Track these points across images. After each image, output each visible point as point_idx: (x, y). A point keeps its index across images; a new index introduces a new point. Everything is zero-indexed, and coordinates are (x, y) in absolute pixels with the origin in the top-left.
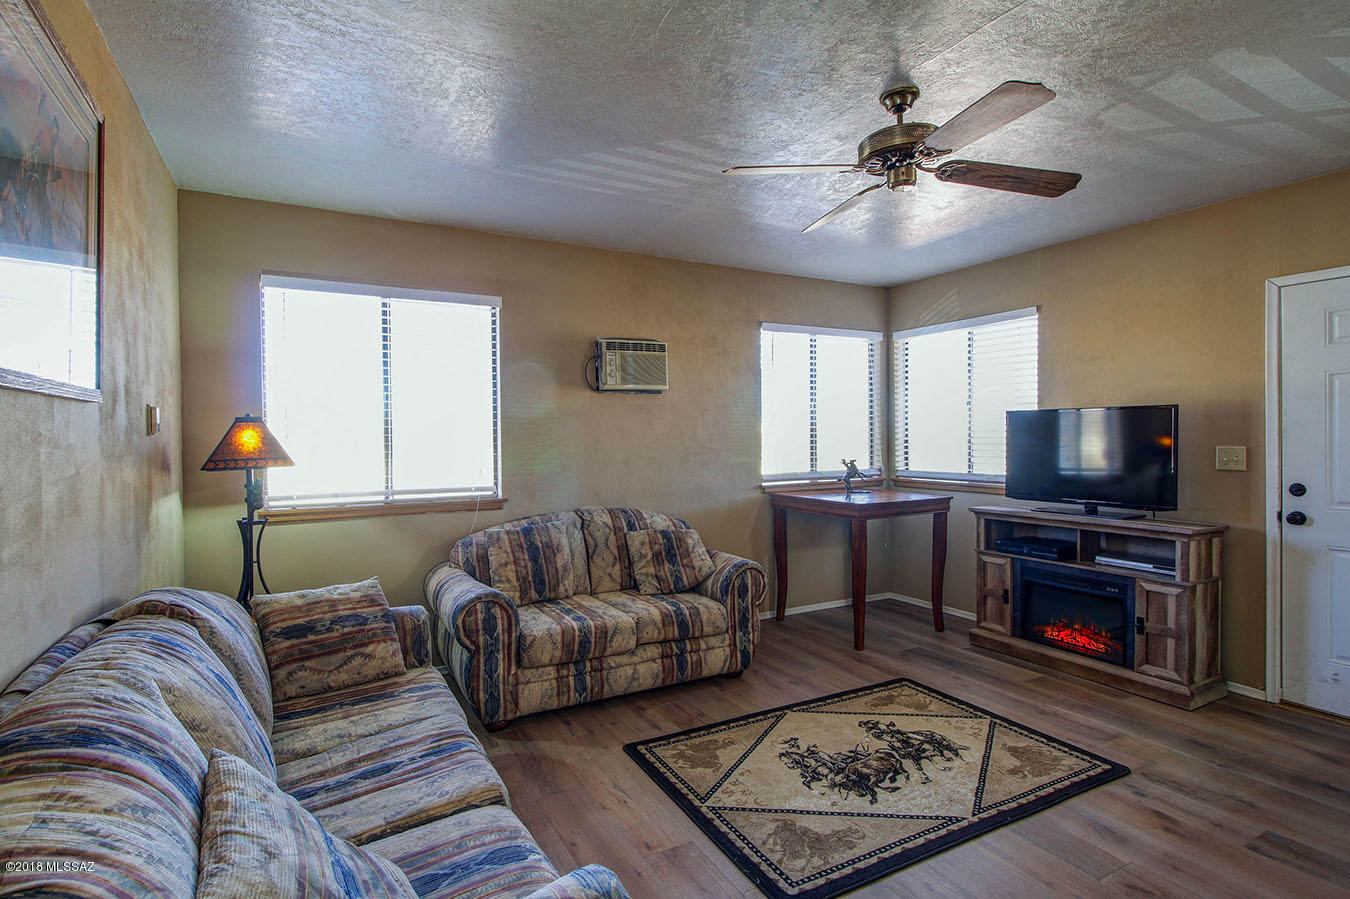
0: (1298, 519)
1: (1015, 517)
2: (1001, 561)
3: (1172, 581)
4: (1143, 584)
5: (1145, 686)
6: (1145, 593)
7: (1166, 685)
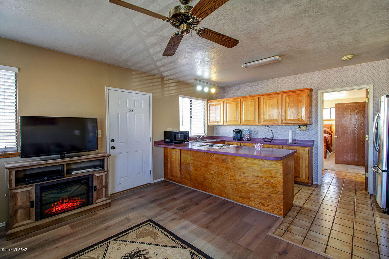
0: (113, 148)
1: (36, 165)
2: (29, 189)
3: (104, 171)
4: (96, 175)
5: (98, 207)
6: (97, 177)
7: (104, 203)
